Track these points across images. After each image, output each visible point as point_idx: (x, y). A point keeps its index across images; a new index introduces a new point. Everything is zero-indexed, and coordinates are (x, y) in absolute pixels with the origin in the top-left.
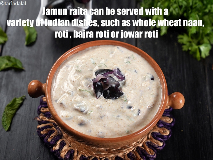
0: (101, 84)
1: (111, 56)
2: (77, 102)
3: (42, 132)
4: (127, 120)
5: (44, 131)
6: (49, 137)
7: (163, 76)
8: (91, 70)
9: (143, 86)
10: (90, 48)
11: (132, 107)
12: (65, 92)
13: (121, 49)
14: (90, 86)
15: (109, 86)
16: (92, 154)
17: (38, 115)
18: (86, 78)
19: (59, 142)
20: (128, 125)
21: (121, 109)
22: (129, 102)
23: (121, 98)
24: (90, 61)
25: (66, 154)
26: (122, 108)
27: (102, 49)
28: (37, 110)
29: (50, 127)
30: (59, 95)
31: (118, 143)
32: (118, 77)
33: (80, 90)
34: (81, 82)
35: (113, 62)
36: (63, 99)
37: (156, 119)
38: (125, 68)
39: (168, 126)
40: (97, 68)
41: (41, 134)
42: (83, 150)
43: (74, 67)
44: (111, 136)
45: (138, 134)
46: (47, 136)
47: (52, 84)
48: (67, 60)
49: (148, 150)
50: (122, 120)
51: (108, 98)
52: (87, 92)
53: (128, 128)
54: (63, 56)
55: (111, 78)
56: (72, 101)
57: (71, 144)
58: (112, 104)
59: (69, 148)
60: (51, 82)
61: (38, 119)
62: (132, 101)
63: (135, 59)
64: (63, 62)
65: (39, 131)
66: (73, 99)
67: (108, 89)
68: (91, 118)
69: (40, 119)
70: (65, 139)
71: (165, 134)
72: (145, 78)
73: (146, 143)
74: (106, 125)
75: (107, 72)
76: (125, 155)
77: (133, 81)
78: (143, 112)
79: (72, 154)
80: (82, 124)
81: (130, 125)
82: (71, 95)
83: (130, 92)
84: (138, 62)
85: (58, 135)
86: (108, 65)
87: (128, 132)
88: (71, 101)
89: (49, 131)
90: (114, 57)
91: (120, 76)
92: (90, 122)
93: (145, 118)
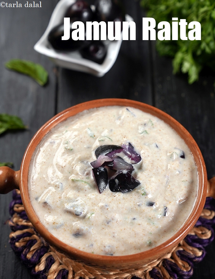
0: (105, 169)
1: (118, 122)
2: (69, 200)
3: (17, 244)
4: (148, 224)
5: (21, 242)
6: (29, 251)
7: (199, 152)
8: (89, 148)
9: (168, 169)
10: (85, 111)
11: (154, 203)
12: (49, 184)
13: (132, 112)
14: (88, 174)
15: (117, 173)
16: (95, 274)
17: (10, 217)
18: (82, 160)
19: (44, 259)
20: (149, 232)
21: (137, 207)
22: (150, 196)
23: (136, 190)
24: (86, 132)
25: (55, 276)
26: (139, 205)
27: (104, 112)
28: (8, 208)
29: (29, 234)
30: (41, 189)
31: (135, 262)
32: (130, 157)
33: (73, 181)
34: (74, 167)
35: (121, 134)
36: (47, 196)
37: (192, 221)
38: (139, 141)
39: (208, 224)
40: (97, 144)
41: (16, 247)
42: (81, 269)
43: (62, 144)
44: (125, 251)
45: (166, 247)
46: (25, 250)
47: (30, 172)
48: (51, 133)
49: (180, 263)
50: (139, 224)
51: (116, 191)
52: (83, 183)
53: (149, 237)
54: (44, 127)
55: (120, 160)
56: (62, 198)
57: (63, 261)
58: (124, 201)
59: (60, 268)
60: (27, 169)
61: (11, 223)
62: (153, 194)
63: (154, 126)
64: (44, 136)
65: (14, 242)
66: (63, 194)
67: (116, 178)
68: (92, 224)
69: (13, 223)
70: (54, 253)
71: (205, 236)
72: (171, 156)
73: (176, 253)
74: (116, 234)
75: (113, 151)
76: (146, 274)
77: (153, 161)
78: (172, 211)
79: (64, 276)
80: (78, 234)
81: (153, 232)
82: (60, 189)
83: (149, 180)
84: (159, 131)
85: (42, 247)
86: (113, 139)
87: (150, 244)
88: (60, 198)
89: (28, 241)
90: (122, 125)
91: (133, 156)
92: (91, 231)
93: (176, 219)
